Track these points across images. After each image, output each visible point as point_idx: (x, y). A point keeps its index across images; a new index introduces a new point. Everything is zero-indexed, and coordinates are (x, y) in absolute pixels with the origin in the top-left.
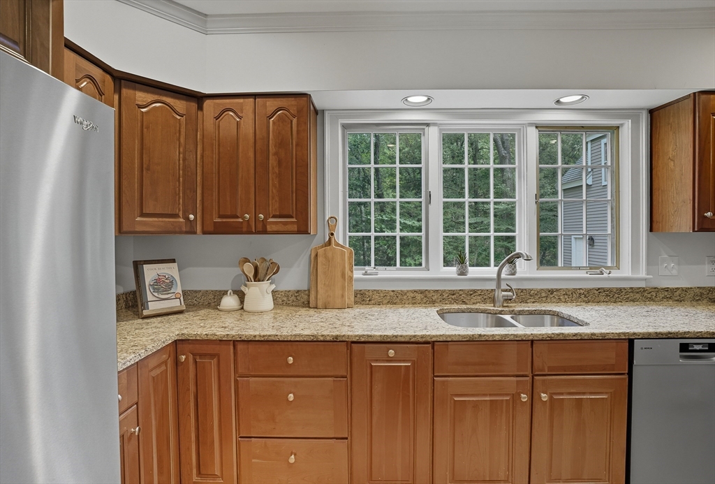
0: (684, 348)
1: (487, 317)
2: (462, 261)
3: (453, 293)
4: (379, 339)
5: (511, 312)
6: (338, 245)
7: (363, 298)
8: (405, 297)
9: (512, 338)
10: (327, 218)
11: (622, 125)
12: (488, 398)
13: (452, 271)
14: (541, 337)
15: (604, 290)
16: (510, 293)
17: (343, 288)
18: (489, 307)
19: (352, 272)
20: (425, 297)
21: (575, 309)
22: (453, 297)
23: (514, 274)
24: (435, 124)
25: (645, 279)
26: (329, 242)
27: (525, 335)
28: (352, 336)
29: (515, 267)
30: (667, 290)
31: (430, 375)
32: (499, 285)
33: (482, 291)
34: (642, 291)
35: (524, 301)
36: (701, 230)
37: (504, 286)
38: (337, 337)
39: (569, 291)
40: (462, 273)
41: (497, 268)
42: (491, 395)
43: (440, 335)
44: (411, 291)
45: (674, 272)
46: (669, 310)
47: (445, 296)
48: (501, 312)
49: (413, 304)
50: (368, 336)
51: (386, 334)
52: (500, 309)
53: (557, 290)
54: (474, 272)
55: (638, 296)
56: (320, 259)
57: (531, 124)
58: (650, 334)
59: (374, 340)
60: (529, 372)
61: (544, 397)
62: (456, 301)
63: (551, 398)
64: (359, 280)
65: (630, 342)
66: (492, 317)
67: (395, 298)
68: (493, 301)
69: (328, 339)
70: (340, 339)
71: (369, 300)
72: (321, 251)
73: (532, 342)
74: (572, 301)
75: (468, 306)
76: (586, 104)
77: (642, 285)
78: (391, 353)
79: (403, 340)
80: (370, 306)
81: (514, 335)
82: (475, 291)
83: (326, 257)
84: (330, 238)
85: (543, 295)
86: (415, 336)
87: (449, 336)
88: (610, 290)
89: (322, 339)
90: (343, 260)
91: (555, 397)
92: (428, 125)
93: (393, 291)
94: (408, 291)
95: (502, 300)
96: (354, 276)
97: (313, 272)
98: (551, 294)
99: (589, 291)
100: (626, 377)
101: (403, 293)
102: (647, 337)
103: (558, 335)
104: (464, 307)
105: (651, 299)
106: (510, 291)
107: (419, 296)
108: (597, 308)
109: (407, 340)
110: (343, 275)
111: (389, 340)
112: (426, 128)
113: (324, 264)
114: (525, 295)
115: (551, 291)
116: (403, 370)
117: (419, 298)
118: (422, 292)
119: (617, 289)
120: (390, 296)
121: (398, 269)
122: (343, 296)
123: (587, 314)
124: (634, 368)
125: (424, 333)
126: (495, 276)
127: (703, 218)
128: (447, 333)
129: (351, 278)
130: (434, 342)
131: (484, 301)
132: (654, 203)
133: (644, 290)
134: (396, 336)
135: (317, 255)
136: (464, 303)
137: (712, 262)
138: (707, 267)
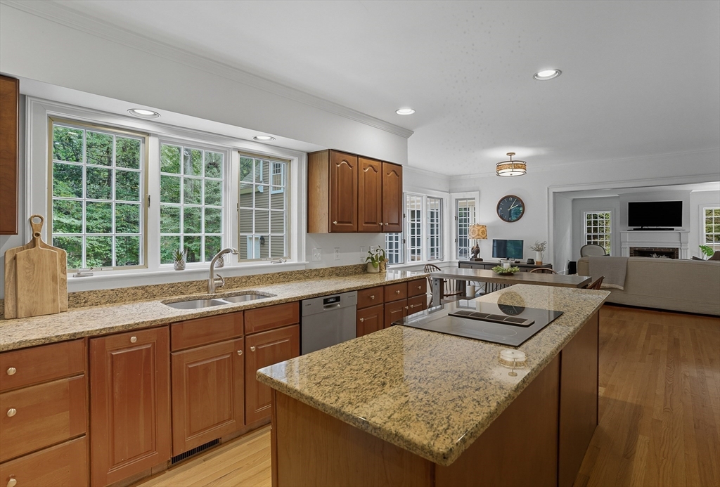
0: (326, 301)
1: (204, 303)
2: (179, 258)
3: (172, 286)
4: (121, 329)
5: (222, 296)
6: (45, 246)
7: (77, 300)
8: (125, 295)
9: (231, 310)
10: (29, 217)
11: (293, 160)
12: (215, 360)
13: (170, 267)
14: (249, 307)
15: (283, 273)
16: (221, 281)
17: (55, 292)
18: (206, 294)
19: (65, 274)
20: (146, 293)
21: (266, 288)
22: (172, 289)
23: (222, 266)
24: (155, 135)
25: (305, 264)
26: (34, 243)
27: (239, 307)
28: (92, 331)
29: (223, 260)
30: (316, 270)
31: (169, 352)
32: (212, 276)
33: (197, 282)
34: (302, 272)
35: (230, 287)
36: (332, 232)
37: (215, 277)
38: (75, 334)
39: (261, 276)
40: (181, 268)
41: (210, 262)
42: (217, 357)
43: (177, 317)
44: (132, 288)
45: (320, 259)
46: (317, 282)
47: (165, 289)
48: (214, 297)
49: (134, 300)
50: (110, 328)
51: (127, 323)
52: (214, 294)
53: (253, 276)
54: (190, 267)
55: (301, 276)
56: (20, 263)
57: (235, 149)
58: (310, 296)
59: (116, 330)
60: (242, 334)
61: (253, 348)
62: (175, 293)
63: (257, 349)
64: (72, 282)
65: (300, 302)
66: (208, 302)
67: (117, 297)
68: (207, 289)
69: (64, 338)
70: (78, 337)
71: (85, 302)
72: (21, 254)
73: (243, 311)
74: (263, 284)
75: (188, 296)
76: (272, 142)
77: (303, 268)
78: (133, 339)
79: (144, 325)
80: (86, 308)
81: (232, 308)
82: (191, 283)
83: (29, 259)
84: (34, 239)
85: (244, 280)
86: (155, 321)
87: (184, 316)
88: (286, 273)
89: (56, 340)
90: (54, 262)
91: (260, 348)
92: (149, 134)
93: (112, 290)
94: (128, 289)
95: (214, 287)
96: (68, 279)
97: (9, 277)
98: (249, 279)
99: (273, 275)
100: (298, 325)
101: (123, 291)
102: (309, 298)
103: (261, 304)
104: (183, 297)
105: (308, 277)
106: (219, 279)
107: (140, 292)
108: (279, 286)
109: (148, 325)
110: (54, 278)
111: (131, 328)
112: (147, 138)
113: (27, 268)
114: (232, 282)
115: (249, 277)
116: (144, 353)
117: (140, 294)
118: (143, 288)
119: (290, 272)
120: (110, 295)
121: (114, 269)
122: (54, 301)
123: (274, 290)
124: (303, 318)
125: (162, 317)
126: (209, 268)
127: (333, 224)
128: (182, 314)
129: (64, 281)
130: (170, 323)
131: (199, 290)
132: (310, 214)
133: (305, 271)
134: (138, 324)
135: (15, 258)
136: (182, 293)
137: (337, 251)
138: (335, 255)
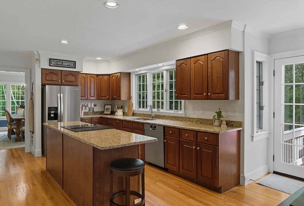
3: (148, 115)
30: (189, 118)
31: (122, 127)
32: (152, 113)
45: (193, 113)
53: (166, 116)
55: (182, 119)
74: (168, 119)
83: (129, 105)
88: (176, 117)
90: (131, 106)
99: (172, 116)
105: (185, 121)
109: (119, 119)
110: (131, 109)
115: (164, 116)
121: (145, 109)
133: (184, 118)
137: (203, 110)
138: (201, 112)
